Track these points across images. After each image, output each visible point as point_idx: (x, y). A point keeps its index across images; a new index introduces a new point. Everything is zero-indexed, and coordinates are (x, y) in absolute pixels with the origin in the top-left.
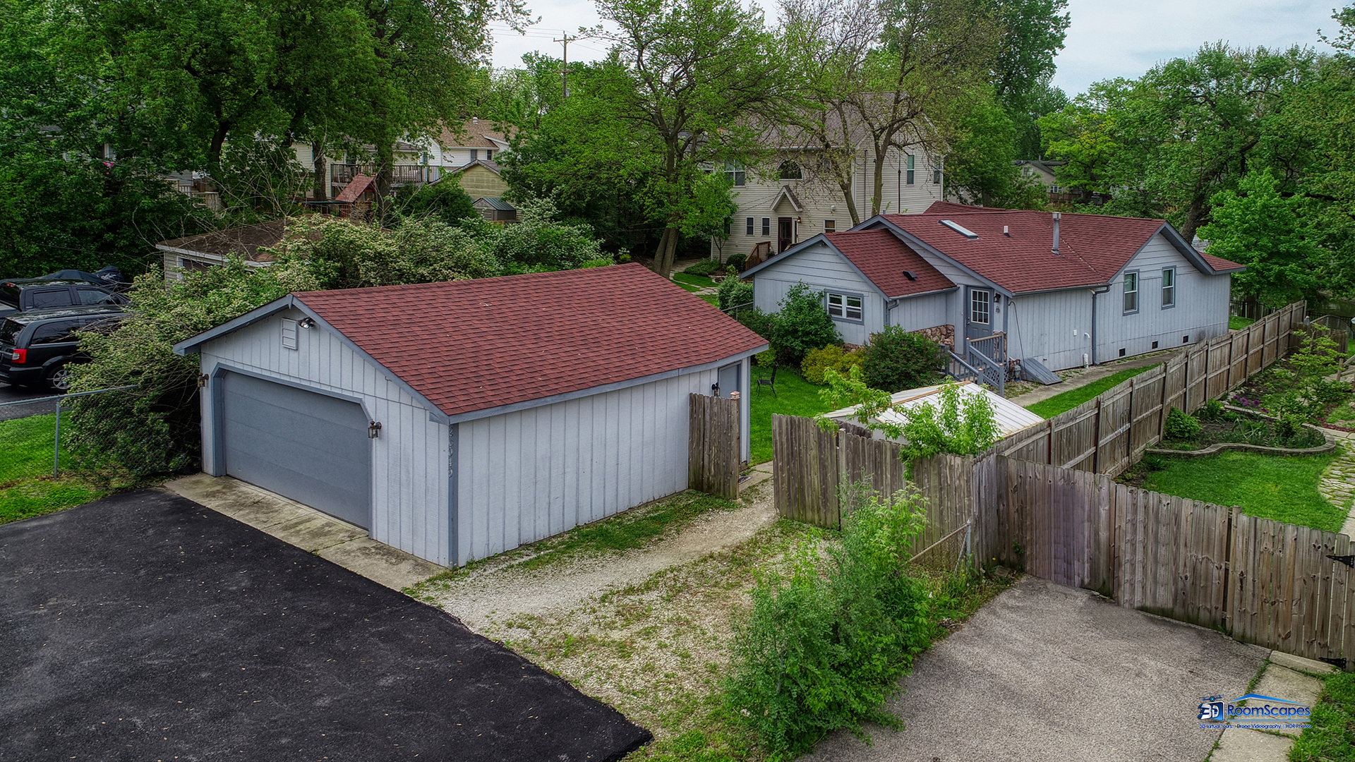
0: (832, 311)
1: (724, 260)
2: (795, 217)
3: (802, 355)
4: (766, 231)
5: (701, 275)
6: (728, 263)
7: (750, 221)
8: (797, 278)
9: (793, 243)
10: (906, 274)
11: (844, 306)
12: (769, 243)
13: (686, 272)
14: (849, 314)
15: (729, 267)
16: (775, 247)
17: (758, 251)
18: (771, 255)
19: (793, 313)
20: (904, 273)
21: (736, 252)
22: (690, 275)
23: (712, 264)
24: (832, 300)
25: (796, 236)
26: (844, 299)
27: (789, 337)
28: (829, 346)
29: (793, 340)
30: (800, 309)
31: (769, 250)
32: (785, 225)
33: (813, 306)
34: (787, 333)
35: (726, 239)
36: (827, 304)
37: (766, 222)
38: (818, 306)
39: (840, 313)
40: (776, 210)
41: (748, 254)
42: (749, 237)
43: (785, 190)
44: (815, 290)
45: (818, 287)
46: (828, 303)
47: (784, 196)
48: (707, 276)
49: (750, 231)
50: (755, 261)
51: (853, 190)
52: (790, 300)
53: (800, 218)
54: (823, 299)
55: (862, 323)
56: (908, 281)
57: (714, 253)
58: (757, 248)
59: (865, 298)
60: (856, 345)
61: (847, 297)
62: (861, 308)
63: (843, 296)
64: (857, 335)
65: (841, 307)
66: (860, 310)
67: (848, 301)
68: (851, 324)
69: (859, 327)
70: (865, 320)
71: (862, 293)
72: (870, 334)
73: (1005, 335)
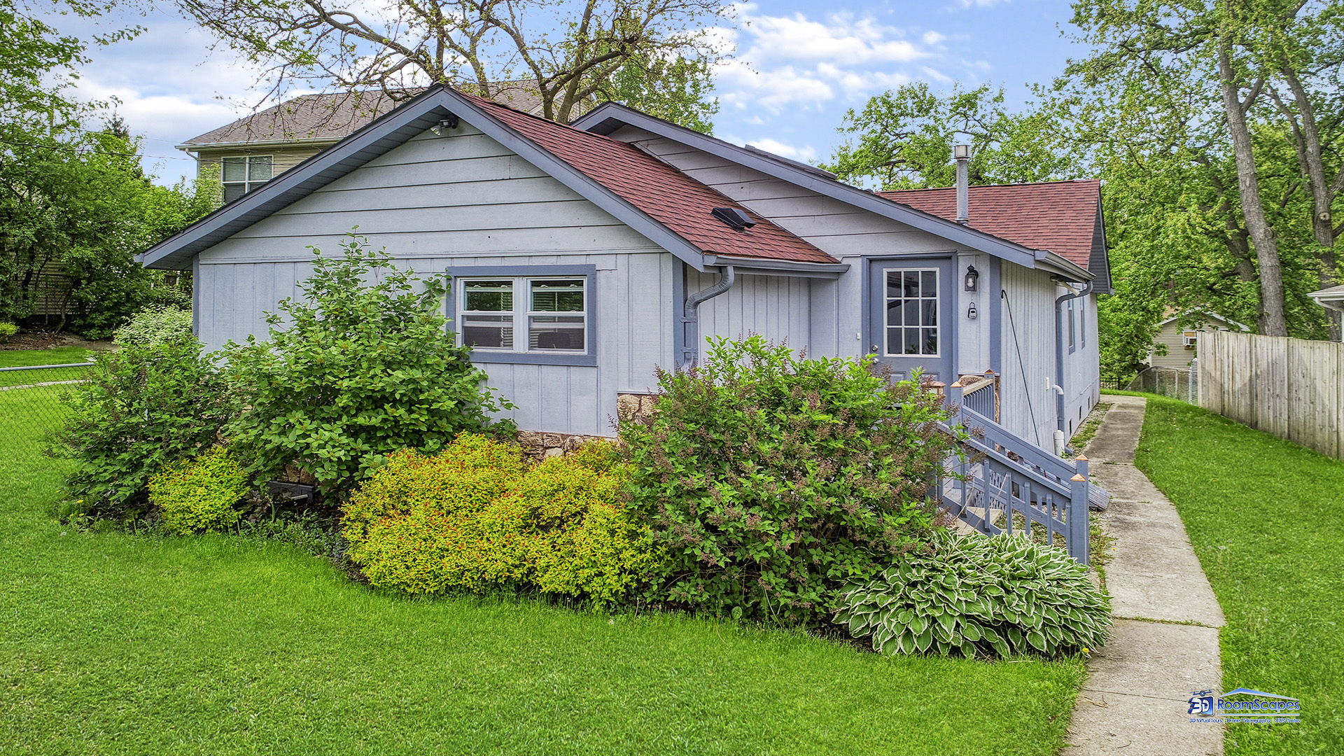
0: (473, 335)
3: (350, 480)
11: (521, 314)
14: (540, 338)
24: (475, 301)
26: (521, 292)
27: (298, 417)
28: (465, 440)
29: (312, 426)
34: (289, 401)
36: (454, 314)
39: (504, 338)
45: (425, 266)
46: (461, 311)
55: (590, 362)
59: (601, 277)
60: (564, 437)
61: (535, 284)
62: (584, 313)
63: (516, 281)
64: (568, 401)
65: (510, 319)
66: (581, 319)
67: (537, 296)
68: (546, 370)
69: (577, 374)
70: (598, 349)
71: (591, 260)
72: (619, 394)
73: (997, 379)
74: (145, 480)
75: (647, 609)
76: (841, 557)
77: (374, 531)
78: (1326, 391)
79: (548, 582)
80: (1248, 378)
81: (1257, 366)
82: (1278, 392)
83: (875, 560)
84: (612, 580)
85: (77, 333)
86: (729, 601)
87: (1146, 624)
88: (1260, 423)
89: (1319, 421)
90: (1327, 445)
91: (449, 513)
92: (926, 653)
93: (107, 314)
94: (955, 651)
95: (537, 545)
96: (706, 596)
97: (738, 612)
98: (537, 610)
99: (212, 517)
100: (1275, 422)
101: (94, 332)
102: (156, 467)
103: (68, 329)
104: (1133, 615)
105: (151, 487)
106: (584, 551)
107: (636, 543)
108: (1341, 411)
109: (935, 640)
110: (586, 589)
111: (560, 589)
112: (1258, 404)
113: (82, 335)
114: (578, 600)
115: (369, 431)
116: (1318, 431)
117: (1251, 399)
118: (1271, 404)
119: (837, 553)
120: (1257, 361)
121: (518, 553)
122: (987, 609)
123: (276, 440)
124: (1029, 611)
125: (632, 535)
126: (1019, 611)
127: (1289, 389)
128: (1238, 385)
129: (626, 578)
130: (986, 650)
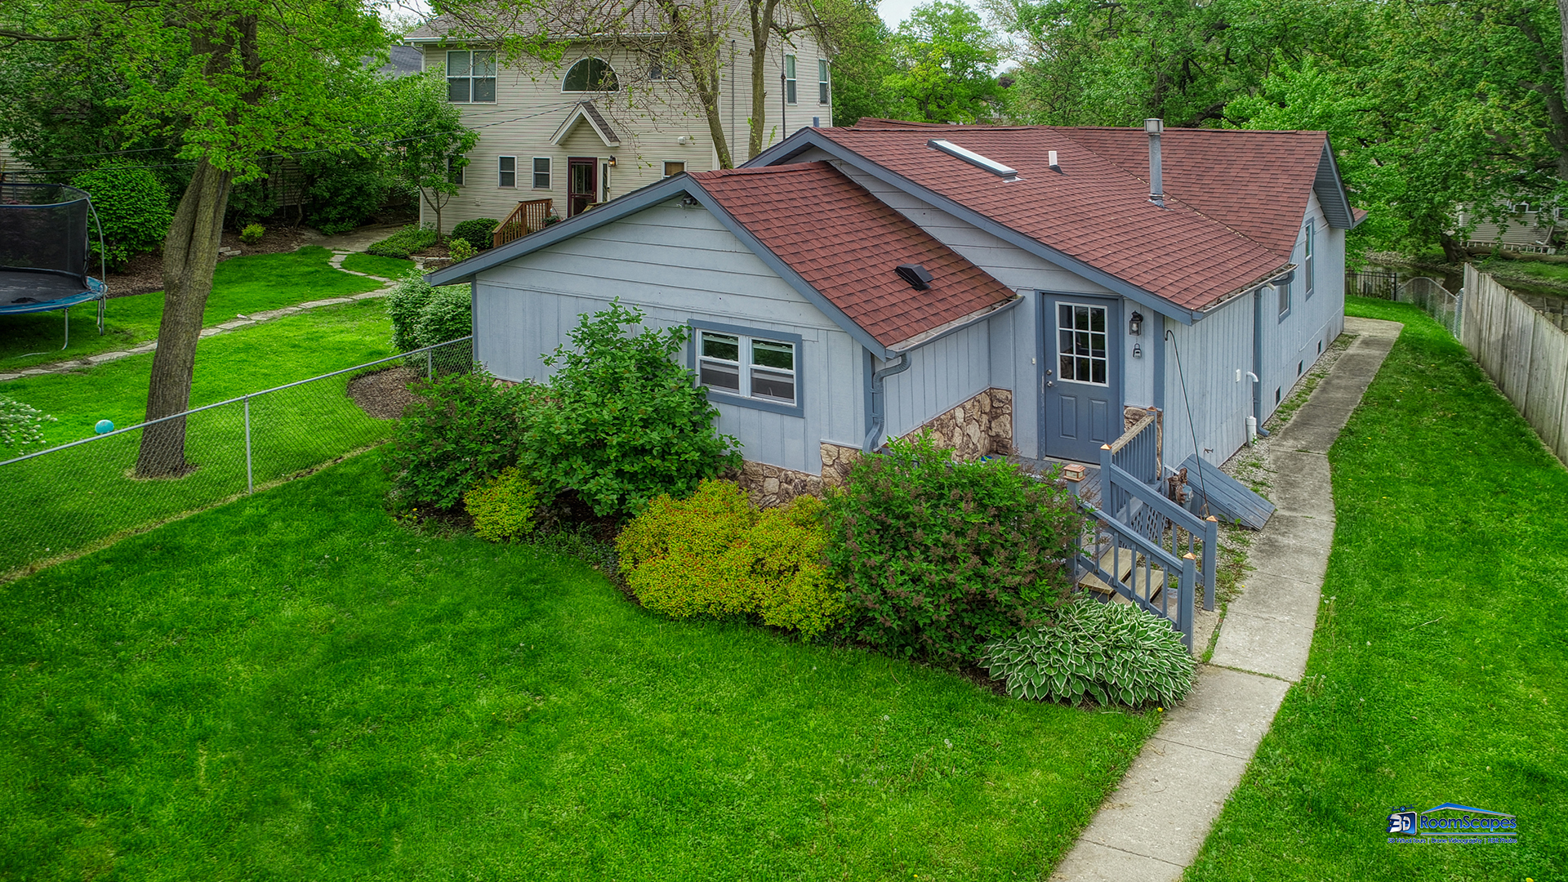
0: (708, 377)
1: (448, 228)
2: (602, 158)
3: (620, 517)
4: (542, 180)
5: (395, 256)
6: (458, 234)
7: (507, 163)
8: (608, 290)
9: (600, 200)
10: (905, 274)
11: (744, 365)
12: (548, 202)
13: (370, 252)
14: (759, 386)
15: (457, 242)
16: (561, 207)
17: (523, 216)
18: (551, 222)
19: (590, 395)
20: (898, 270)
21: (474, 215)
22: (376, 257)
23: (418, 237)
24: (710, 349)
25: (606, 189)
26: (745, 346)
27: (578, 462)
28: (706, 486)
29: (588, 470)
30: (614, 384)
31: (548, 213)
32: (584, 174)
33: (652, 366)
34: (568, 451)
35: (452, 193)
36: (692, 360)
37: (542, 166)
38: (671, 367)
39: (732, 381)
40: (564, 143)
41: (502, 219)
42: (506, 192)
43: (583, 110)
44: (657, 325)
45: (671, 315)
46: (700, 356)
47: (582, 120)
48: (406, 257)
49: (507, 179)
50: (516, 230)
51: (722, 102)
52: (581, 351)
53: (613, 159)
54: (684, 346)
55: (798, 413)
56: (915, 293)
57: (426, 217)
58: (521, 209)
59: (806, 346)
60: (780, 470)
61: (754, 341)
62: (793, 372)
63: (740, 338)
64: (782, 442)
65: (737, 368)
66: (792, 376)
67: (756, 351)
68: (764, 414)
69: (788, 421)
70: (805, 403)
71: (798, 331)
72: (822, 443)
73: (1160, 415)
74: (461, 494)
75: (842, 644)
76: (986, 619)
77: (642, 566)
78: (1558, 378)
79: (772, 618)
80: (1500, 336)
81: (1510, 327)
82: (1522, 363)
83: (1012, 623)
84: (817, 624)
85: (314, 228)
86: (902, 642)
87: (1235, 673)
88: (1506, 386)
89: (1548, 408)
90: (1551, 435)
91: (697, 554)
92: (1042, 700)
93: (340, 208)
94: (1066, 701)
95: (761, 587)
96: (885, 639)
97: (909, 651)
98: (763, 637)
99: (515, 528)
100: (1517, 391)
101: (329, 227)
102: (468, 486)
103: (305, 224)
104: (1230, 663)
105: (467, 501)
106: (796, 601)
107: (834, 596)
108: (1565, 407)
109: (1050, 691)
110: (798, 626)
111: (779, 625)
112: (1506, 365)
113: (318, 229)
114: (790, 633)
115: (633, 477)
116: (1546, 417)
117: (1502, 358)
118: (1516, 372)
119: (984, 615)
120: (1510, 322)
121: (749, 593)
122: (1092, 671)
123: (563, 480)
124: (1123, 674)
125: (832, 589)
126: (1117, 674)
127: (1531, 365)
128: (1493, 339)
129: (827, 621)
130: (1089, 699)
